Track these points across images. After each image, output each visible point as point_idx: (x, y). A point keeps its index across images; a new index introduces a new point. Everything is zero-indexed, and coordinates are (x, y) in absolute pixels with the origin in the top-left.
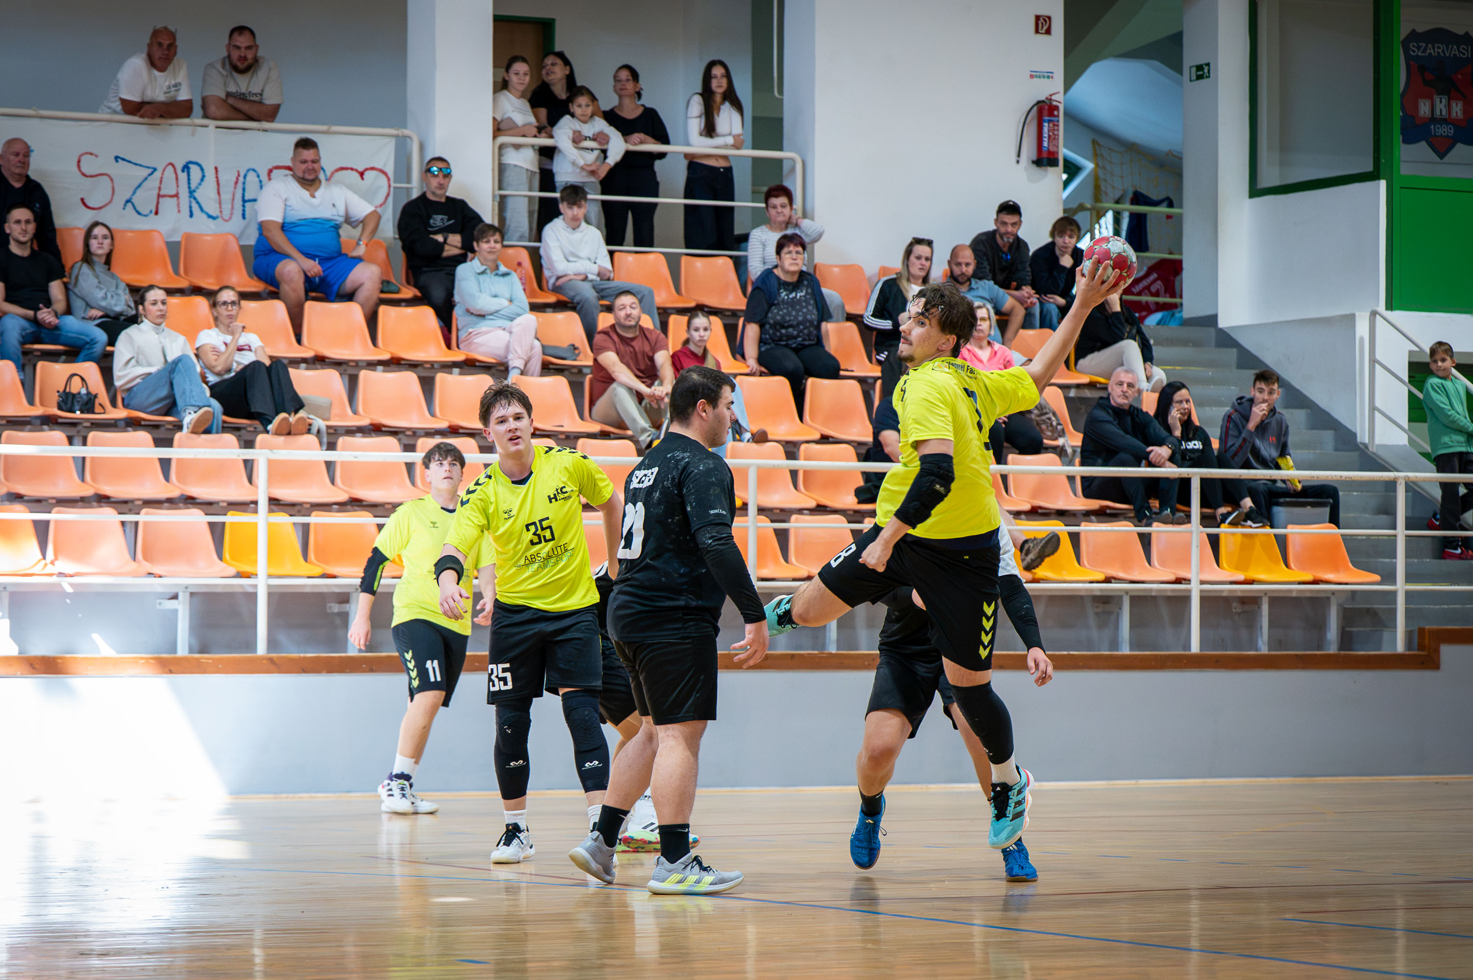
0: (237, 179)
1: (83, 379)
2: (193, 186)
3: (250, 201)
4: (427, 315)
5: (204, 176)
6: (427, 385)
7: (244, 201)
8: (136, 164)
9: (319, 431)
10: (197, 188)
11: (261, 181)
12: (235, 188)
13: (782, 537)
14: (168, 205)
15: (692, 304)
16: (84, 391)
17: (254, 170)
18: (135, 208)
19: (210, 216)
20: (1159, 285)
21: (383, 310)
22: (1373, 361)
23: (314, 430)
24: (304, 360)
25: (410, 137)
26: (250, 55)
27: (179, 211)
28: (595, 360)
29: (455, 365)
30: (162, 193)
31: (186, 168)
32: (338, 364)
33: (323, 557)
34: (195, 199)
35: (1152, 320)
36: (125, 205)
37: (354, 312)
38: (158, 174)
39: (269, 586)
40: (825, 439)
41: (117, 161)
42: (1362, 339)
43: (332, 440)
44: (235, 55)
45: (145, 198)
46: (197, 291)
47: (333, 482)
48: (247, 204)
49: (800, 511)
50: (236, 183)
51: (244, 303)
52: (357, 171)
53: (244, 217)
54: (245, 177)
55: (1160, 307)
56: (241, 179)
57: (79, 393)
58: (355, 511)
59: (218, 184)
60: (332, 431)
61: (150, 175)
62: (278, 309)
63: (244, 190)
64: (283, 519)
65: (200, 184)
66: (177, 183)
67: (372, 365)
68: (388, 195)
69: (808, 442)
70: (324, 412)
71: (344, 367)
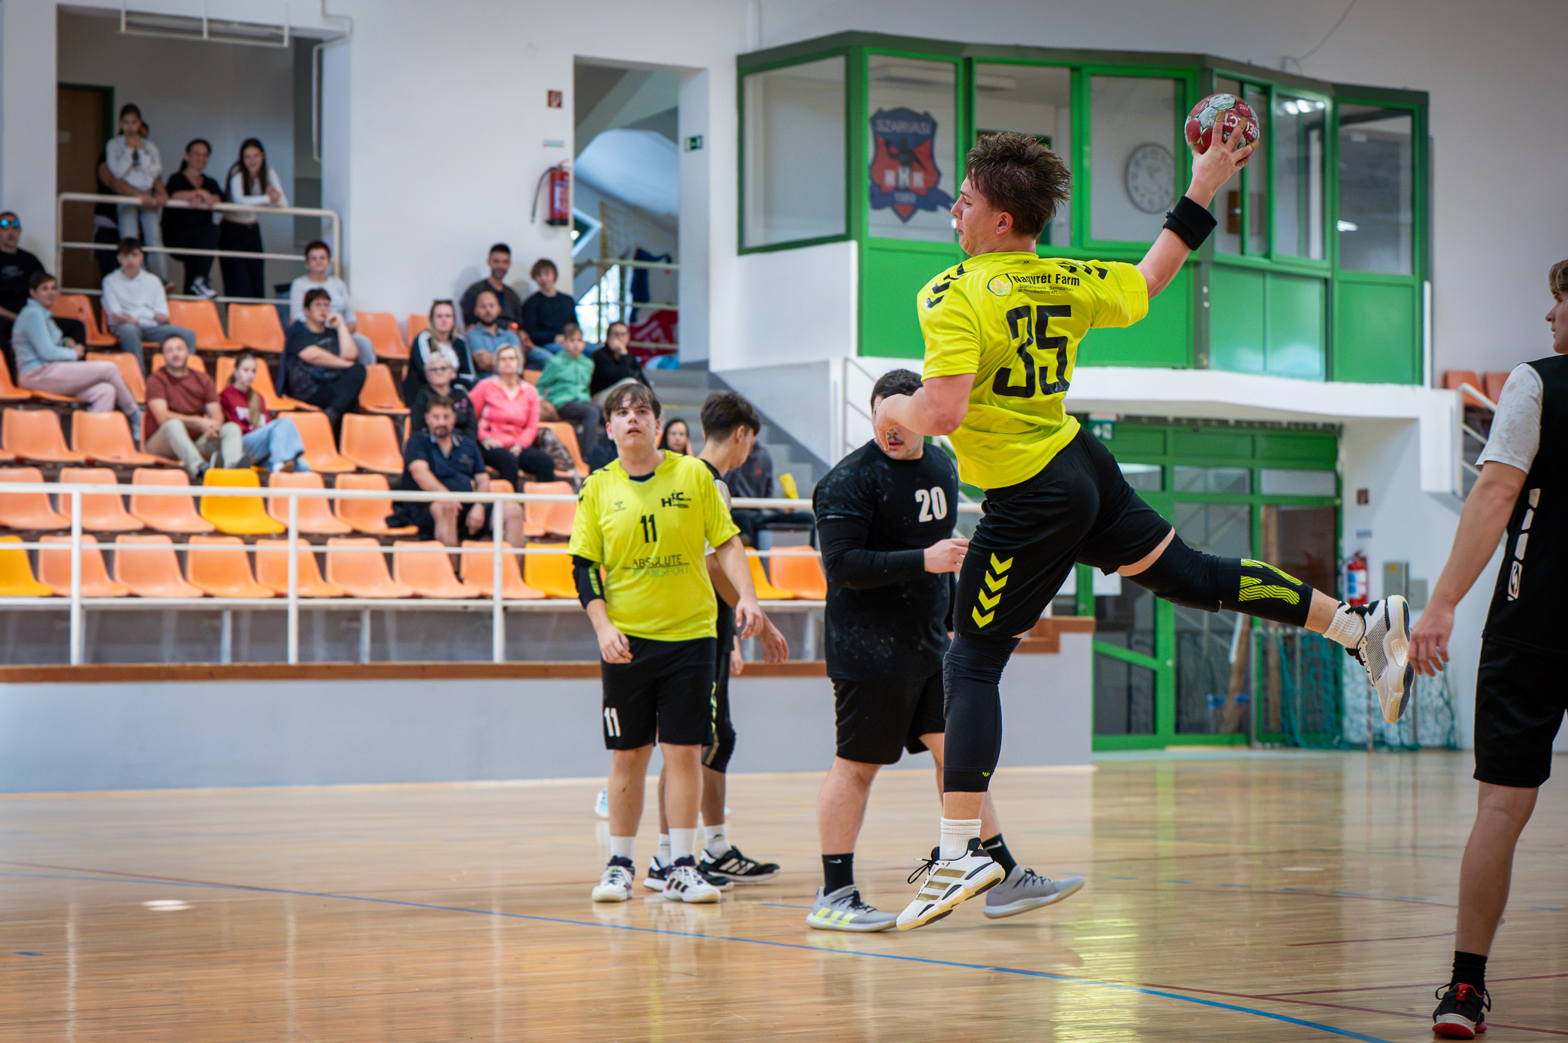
13: (320, 559)
15: (238, 347)
20: (659, 333)
22: (846, 402)
29: (21, 401)
35: (653, 364)
40: (360, 471)
42: (836, 384)
49: (337, 536)
55: (660, 352)
69: (345, 473)
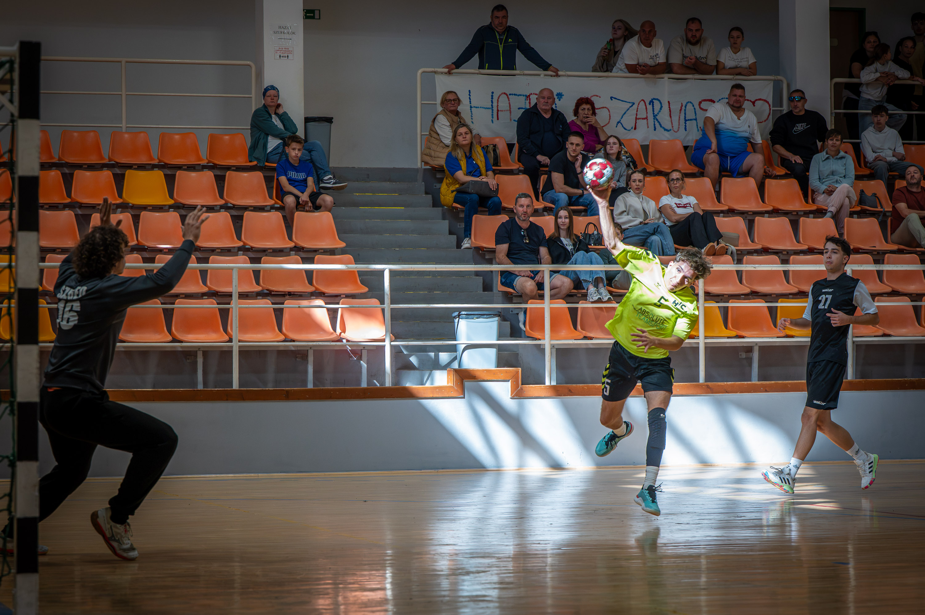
0: (681, 108)
1: (595, 225)
2: (656, 113)
3: (689, 120)
4: (793, 184)
5: (662, 107)
6: (795, 224)
7: (686, 120)
8: (622, 101)
9: (732, 253)
10: (658, 114)
11: (695, 109)
12: (680, 113)
14: (642, 124)
16: (596, 232)
17: (691, 102)
18: (623, 126)
19: (665, 130)
21: (767, 181)
23: (730, 252)
24: (722, 212)
25: (781, 81)
26: (698, 35)
27: (648, 127)
28: (894, 207)
29: (811, 212)
30: (638, 117)
31: (651, 102)
32: (742, 213)
33: (736, 326)
34: (657, 120)
36: (617, 125)
37: (751, 183)
38: (635, 106)
39: (705, 343)
41: (612, 100)
43: (740, 258)
44: (690, 35)
45: (628, 121)
46: (659, 173)
47: (741, 282)
48: (687, 122)
50: (681, 110)
51: (686, 180)
52: (751, 101)
53: (686, 130)
54: (686, 107)
56: (683, 108)
57: (593, 234)
58: (754, 299)
59: (670, 111)
60: (740, 253)
61: (630, 107)
62: (707, 182)
63: (685, 114)
64: (713, 305)
65: (660, 111)
66: (647, 111)
67: (761, 214)
68: (769, 114)
70: (734, 241)
71: (746, 215)
